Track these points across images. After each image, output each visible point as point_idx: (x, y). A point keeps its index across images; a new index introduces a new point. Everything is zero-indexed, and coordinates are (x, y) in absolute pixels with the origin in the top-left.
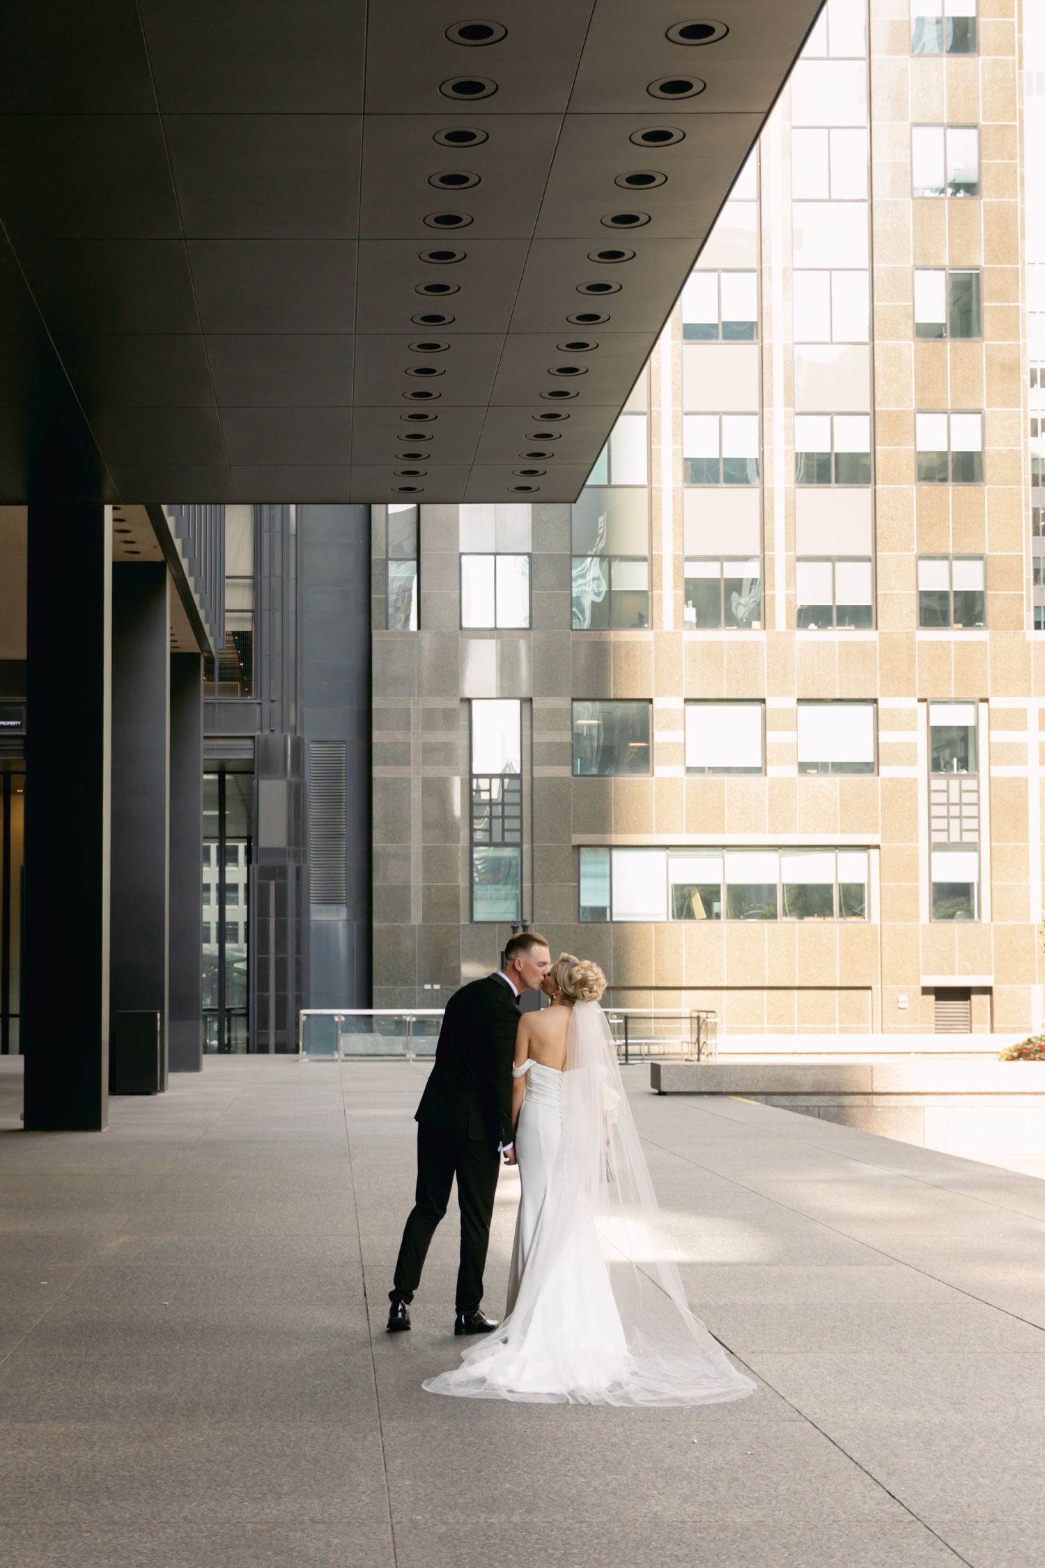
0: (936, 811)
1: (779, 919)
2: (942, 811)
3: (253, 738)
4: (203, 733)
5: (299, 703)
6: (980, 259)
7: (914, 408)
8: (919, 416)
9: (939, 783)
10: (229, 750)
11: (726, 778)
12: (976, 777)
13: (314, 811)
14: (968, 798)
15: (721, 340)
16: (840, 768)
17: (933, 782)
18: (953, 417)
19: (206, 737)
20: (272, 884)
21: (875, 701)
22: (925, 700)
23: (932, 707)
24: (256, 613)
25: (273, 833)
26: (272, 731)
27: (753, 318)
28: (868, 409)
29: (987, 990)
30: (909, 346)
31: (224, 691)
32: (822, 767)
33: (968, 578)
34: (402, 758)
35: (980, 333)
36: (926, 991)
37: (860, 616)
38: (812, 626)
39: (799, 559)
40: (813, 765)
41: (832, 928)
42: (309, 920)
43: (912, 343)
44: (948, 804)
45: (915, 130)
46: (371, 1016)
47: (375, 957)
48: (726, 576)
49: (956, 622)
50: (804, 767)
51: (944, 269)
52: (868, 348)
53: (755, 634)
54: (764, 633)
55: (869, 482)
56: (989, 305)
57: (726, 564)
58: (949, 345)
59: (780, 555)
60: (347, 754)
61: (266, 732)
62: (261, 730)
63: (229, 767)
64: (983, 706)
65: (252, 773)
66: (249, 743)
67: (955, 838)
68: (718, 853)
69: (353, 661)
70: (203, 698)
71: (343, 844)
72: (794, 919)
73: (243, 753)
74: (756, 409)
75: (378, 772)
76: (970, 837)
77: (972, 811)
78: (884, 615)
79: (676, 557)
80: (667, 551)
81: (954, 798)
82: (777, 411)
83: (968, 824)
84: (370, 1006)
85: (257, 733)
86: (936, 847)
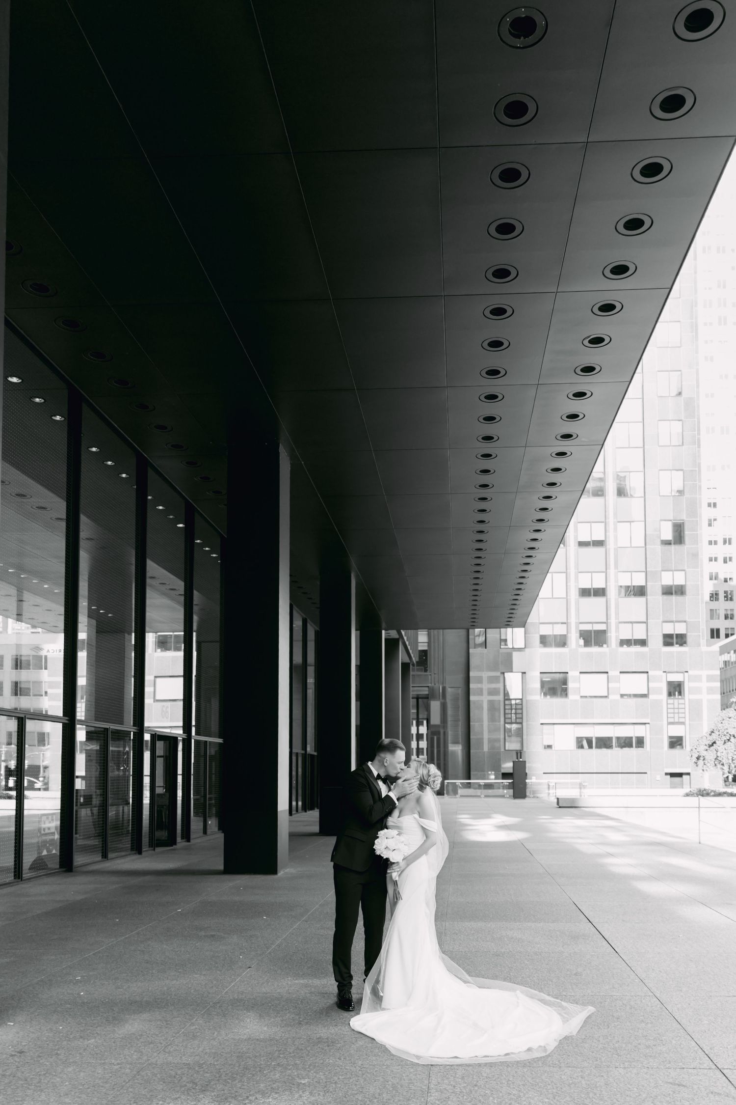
0: (670, 711)
1: (614, 749)
2: (672, 711)
3: (428, 687)
4: (411, 685)
5: (444, 674)
6: (683, 517)
7: (660, 569)
8: (663, 573)
9: (671, 701)
10: (420, 691)
11: (594, 700)
12: (684, 699)
13: (450, 712)
14: (681, 706)
15: (592, 547)
16: (636, 696)
17: (668, 700)
18: (675, 572)
19: (412, 687)
20: (435, 737)
21: (647, 672)
22: (665, 672)
23: (668, 674)
24: (429, 643)
25: (436, 719)
26: (435, 684)
27: (603, 539)
28: (644, 570)
29: (688, 774)
30: (659, 547)
31: (418, 670)
32: (629, 696)
33: (680, 629)
34: (480, 692)
35: (684, 543)
36: (666, 774)
37: (643, 643)
38: (625, 646)
39: (620, 623)
40: (625, 695)
41: (633, 752)
42: (448, 749)
43: (660, 547)
44: (674, 708)
45: (660, 472)
46: (470, 783)
47: (471, 762)
48: (594, 629)
49: (677, 644)
50: (622, 696)
51: (671, 521)
52: (644, 548)
53: (605, 649)
54: (608, 649)
55: (645, 595)
56: (687, 533)
57: (594, 625)
58: (673, 547)
59: (613, 621)
60: (461, 692)
61: (433, 685)
62: (431, 683)
63: (420, 696)
64: (686, 673)
65: (428, 698)
66: (427, 689)
67: (676, 720)
68: (592, 726)
69: (463, 660)
70: (411, 673)
71: (460, 723)
72: (619, 749)
73: (425, 691)
74: (604, 570)
75: (472, 698)
76: (682, 720)
77: (683, 711)
78: (650, 642)
79: (576, 622)
80: (573, 620)
81: (676, 706)
82: (612, 571)
83: (681, 715)
84: (469, 779)
85: (430, 685)
86: (670, 723)
